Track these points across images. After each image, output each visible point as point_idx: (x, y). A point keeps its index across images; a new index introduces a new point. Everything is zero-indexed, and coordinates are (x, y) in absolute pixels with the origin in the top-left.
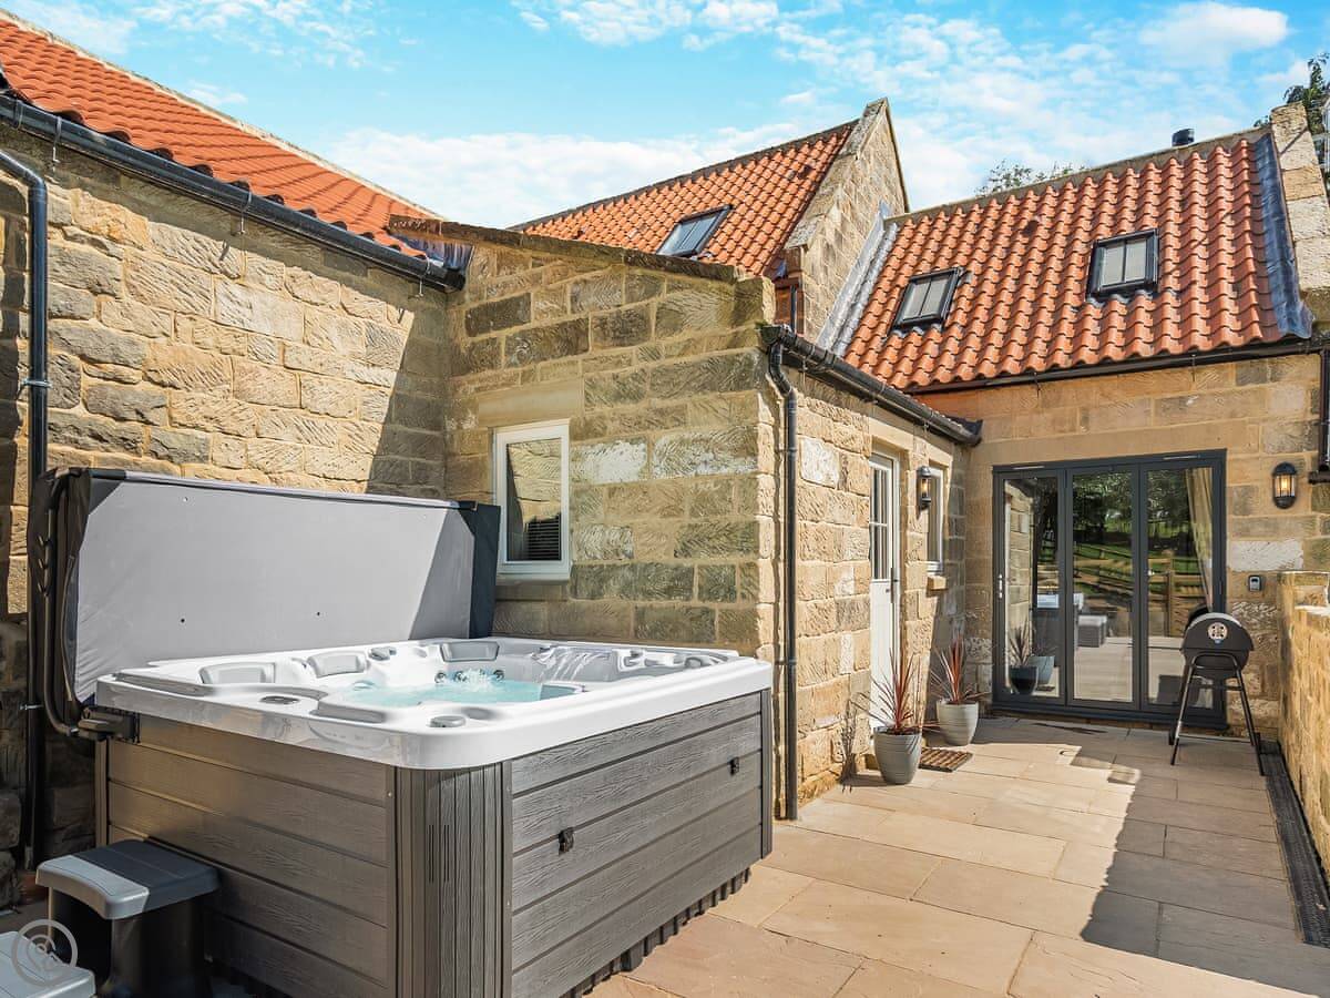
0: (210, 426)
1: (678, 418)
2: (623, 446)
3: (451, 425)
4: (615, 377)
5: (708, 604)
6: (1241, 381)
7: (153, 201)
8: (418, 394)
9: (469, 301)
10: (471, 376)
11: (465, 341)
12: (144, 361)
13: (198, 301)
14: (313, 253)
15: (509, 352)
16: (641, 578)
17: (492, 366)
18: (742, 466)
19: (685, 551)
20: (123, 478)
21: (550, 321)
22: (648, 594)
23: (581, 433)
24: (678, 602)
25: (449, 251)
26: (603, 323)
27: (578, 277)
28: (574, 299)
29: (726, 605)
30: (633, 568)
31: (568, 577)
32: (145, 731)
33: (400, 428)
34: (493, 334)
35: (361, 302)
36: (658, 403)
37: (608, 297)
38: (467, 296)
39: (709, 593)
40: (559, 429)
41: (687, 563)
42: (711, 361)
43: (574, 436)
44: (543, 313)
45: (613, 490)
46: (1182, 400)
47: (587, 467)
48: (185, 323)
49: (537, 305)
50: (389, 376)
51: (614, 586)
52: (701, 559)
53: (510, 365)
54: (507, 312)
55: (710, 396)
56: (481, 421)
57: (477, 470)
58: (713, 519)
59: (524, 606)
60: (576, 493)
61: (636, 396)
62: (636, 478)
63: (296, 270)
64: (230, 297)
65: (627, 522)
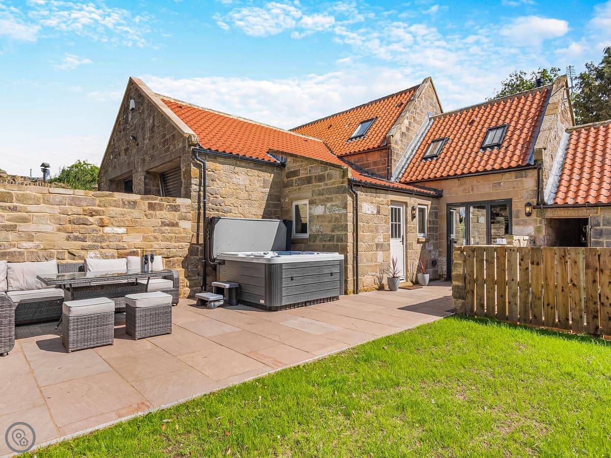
0: (232, 205)
1: (331, 200)
2: (320, 206)
3: (283, 200)
4: (318, 190)
5: (338, 243)
6: (516, 177)
7: (222, 161)
8: (275, 194)
9: (287, 170)
10: (287, 188)
11: (286, 180)
12: (220, 193)
13: (230, 179)
14: (252, 165)
15: (295, 183)
16: (324, 237)
17: (292, 186)
18: (344, 211)
19: (333, 231)
20: (220, 218)
21: (304, 176)
22: (325, 241)
23: (311, 203)
24: (331, 243)
25: (282, 158)
26: (316, 176)
27: (311, 166)
28: (310, 171)
29: (341, 244)
30: (322, 235)
31: (308, 237)
32: (226, 262)
33: (271, 202)
34: (292, 178)
35: (262, 174)
36: (327, 196)
37: (318, 171)
38: (286, 169)
39: (338, 241)
40: (307, 202)
41: (333, 234)
42: (338, 187)
43: (310, 204)
44: (303, 174)
45: (318, 216)
46: (500, 183)
47: (312, 211)
48: (227, 184)
49: (302, 172)
50: (268, 190)
51: (318, 239)
52: (336, 233)
53: (295, 186)
54: (295, 173)
55: (338, 195)
56: (289, 200)
57: (288, 211)
58: (339, 223)
59: (299, 244)
60: (310, 217)
61: (323, 195)
62: (322, 214)
63: (248, 169)
64: (235, 177)
65: (321, 224)
